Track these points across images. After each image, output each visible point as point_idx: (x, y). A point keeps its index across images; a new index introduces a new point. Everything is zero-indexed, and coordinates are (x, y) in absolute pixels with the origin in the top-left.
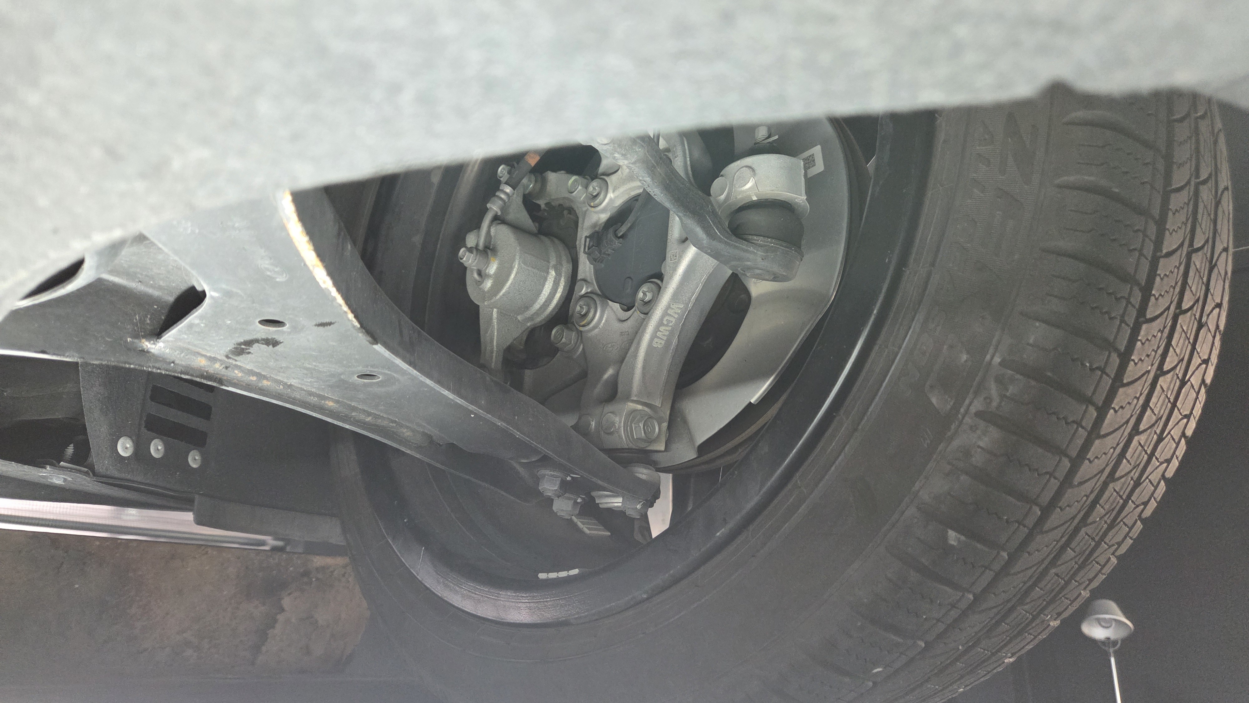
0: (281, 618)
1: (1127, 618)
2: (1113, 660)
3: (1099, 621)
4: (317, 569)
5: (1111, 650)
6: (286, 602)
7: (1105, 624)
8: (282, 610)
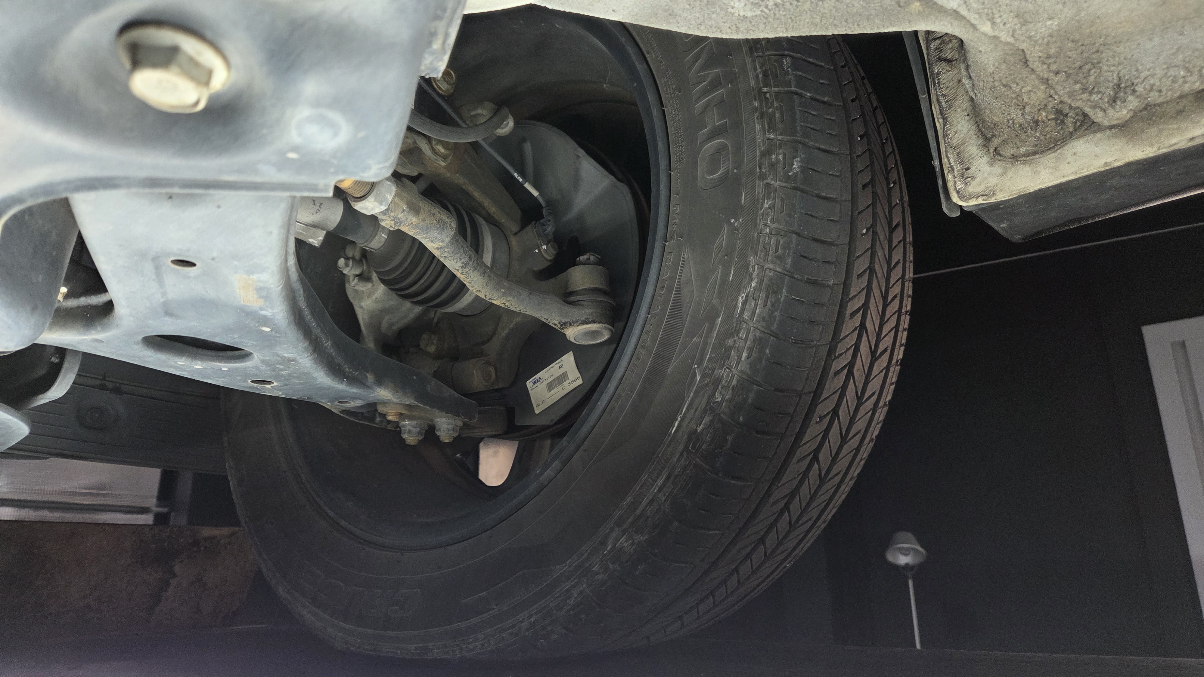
0: (174, 582)
1: (922, 546)
2: (910, 583)
3: (900, 550)
4: (206, 539)
5: (910, 574)
6: (177, 569)
7: (905, 552)
8: (175, 576)
